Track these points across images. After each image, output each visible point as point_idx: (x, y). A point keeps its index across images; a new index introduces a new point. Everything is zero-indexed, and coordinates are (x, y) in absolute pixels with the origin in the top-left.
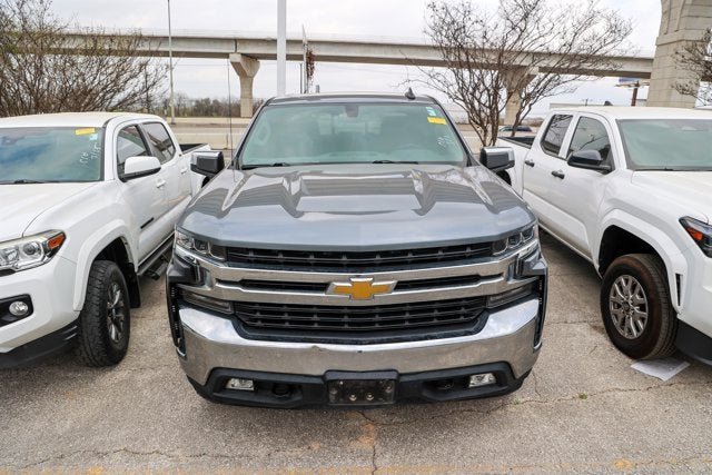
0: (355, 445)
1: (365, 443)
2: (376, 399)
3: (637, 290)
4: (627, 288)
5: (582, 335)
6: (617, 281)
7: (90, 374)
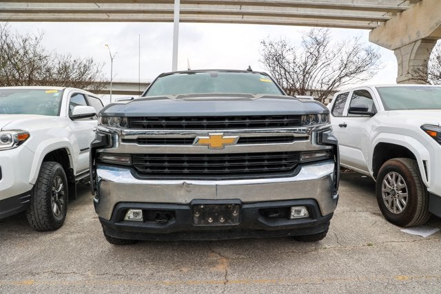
0: (213, 270)
1: (221, 268)
2: (226, 221)
3: (399, 179)
4: (392, 180)
5: (366, 217)
6: (386, 178)
7: (36, 235)
